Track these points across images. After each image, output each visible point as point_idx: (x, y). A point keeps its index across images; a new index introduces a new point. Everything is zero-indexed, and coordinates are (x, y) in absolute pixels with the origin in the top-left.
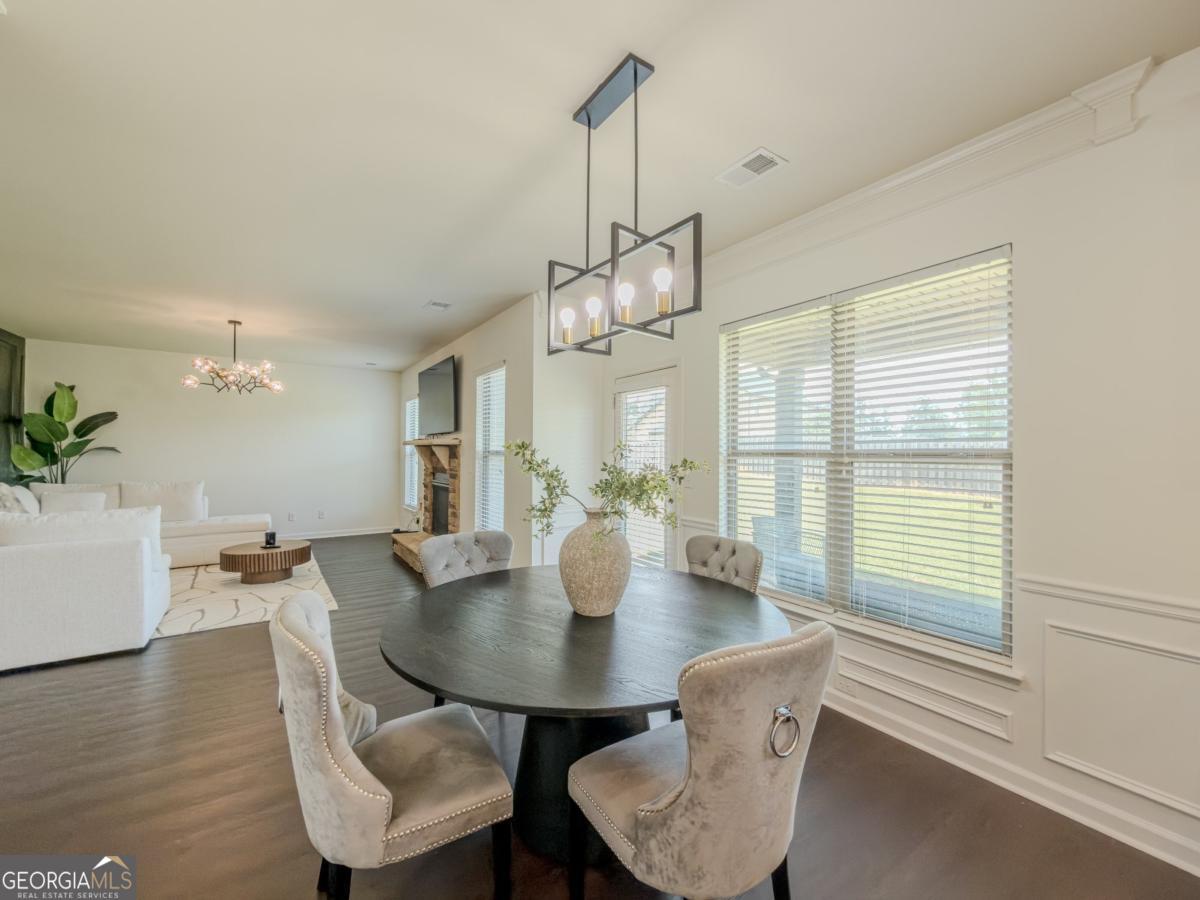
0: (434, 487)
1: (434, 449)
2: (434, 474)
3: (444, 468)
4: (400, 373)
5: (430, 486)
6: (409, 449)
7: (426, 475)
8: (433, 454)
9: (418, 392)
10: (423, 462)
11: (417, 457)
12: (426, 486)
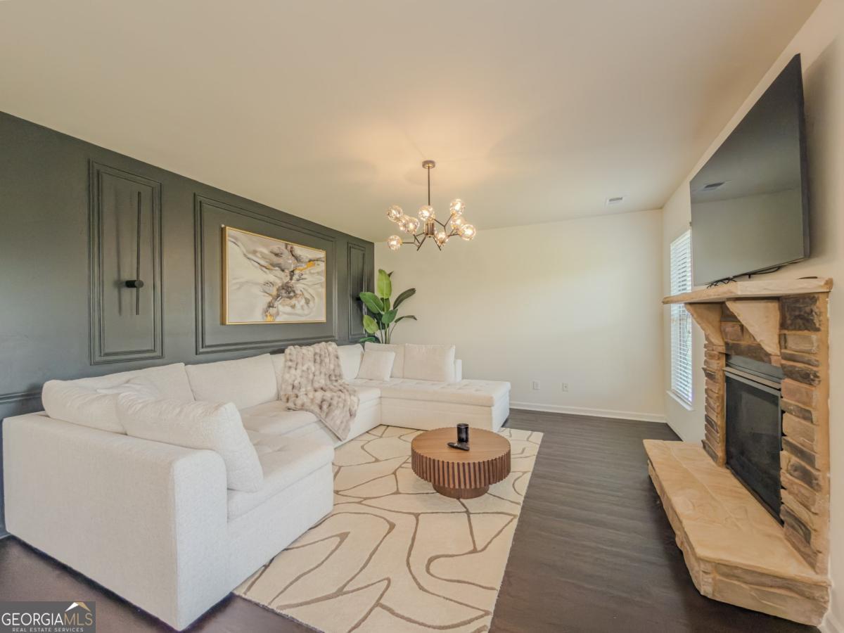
0: (728, 380)
1: (733, 307)
2: (728, 356)
3: (759, 347)
4: (660, 207)
5: (719, 376)
6: (676, 309)
7: (709, 356)
8: (727, 316)
9: (690, 220)
10: (702, 333)
11: (689, 323)
12: (710, 376)
